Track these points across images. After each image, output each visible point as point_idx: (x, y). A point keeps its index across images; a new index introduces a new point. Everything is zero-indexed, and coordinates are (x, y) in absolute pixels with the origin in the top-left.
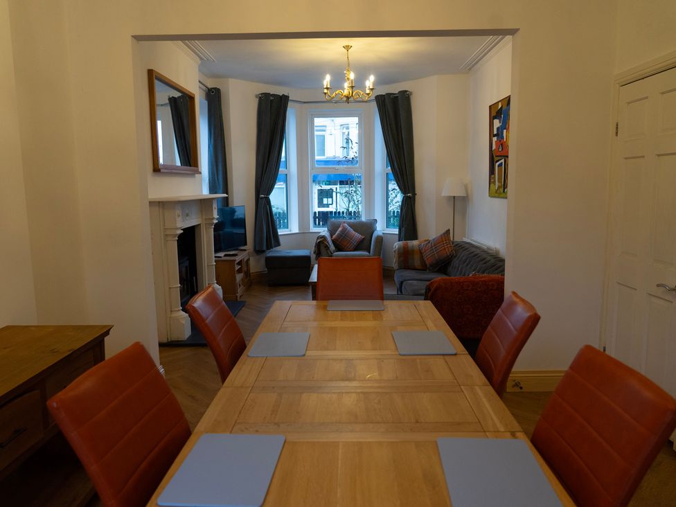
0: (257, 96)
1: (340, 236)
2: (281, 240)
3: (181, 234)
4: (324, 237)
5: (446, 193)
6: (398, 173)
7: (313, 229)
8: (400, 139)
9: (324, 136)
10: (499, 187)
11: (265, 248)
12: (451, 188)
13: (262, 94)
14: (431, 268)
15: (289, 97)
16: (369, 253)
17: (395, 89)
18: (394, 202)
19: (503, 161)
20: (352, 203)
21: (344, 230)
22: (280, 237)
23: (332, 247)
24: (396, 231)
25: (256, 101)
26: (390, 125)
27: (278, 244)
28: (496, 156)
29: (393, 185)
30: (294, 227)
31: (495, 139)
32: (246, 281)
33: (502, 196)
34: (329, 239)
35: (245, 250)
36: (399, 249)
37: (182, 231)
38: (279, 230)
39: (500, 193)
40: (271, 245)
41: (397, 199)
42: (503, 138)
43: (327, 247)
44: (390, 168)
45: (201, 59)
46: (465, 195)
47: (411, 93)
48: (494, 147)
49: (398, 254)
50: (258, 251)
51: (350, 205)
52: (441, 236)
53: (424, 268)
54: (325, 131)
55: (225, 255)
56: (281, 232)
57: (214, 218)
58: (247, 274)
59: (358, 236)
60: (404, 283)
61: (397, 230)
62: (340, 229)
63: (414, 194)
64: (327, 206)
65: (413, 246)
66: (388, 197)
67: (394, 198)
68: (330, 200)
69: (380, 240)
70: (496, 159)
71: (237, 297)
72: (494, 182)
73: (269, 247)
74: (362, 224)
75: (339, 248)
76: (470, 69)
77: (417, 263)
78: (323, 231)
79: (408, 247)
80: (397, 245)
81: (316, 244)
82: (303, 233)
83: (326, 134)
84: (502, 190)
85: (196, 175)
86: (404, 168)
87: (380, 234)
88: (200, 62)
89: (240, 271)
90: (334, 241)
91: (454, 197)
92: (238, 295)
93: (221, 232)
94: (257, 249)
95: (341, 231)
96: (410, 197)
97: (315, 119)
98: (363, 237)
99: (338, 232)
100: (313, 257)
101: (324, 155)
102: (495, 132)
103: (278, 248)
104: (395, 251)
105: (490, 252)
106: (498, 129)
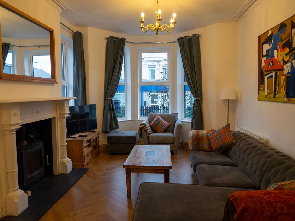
0: (106, 38)
1: (155, 123)
2: (120, 125)
3: (20, 128)
4: (144, 124)
5: (223, 97)
6: (192, 84)
7: (140, 118)
8: (193, 64)
9: (155, 70)
10: (268, 94)
11: (108, 130)
12: (226, 94)
13: (109, 37)
14: (216, 151)
15: (125, 39)
16: (173, 134)
17: (190, 34)
18: (188, 102)
19: (273, 74)
20: (165, 102)
21: (158, 119)
22: (119, 123)
23: (150, 130)
24: (189, 120)
25: (106, 41)
26: (187, 56)
27: (117, 127)
28: (265, 71)
29: (188, 93)
30: (129, 117)
31: (264, 59)
32: (94, 152)
33: (272, 100)
34: (148, 126)
35: (95, 132)
36: (193, 136)
37: (21, 127)
38: (118, 119)
39: (270, 98)
40: (113, 128)
41: (190, 100)
42: (274, 56)
43: (146, 131)
44: (186, 82)
45: (62, 9)
46: (236, 99)
47: (200, 36)
48: (263, 64)
49: (193, 139)
50: (105, 132)
51: (164, 103)
52: (224, 128)
53: (211, 150)
54: (155, 68)
55: (80, 136)
56: (119, 120)
57: (65, 114)
58: (96, 147)
59: (166, 123)
60: (198, 166)
61: (191, 119)
62: (155, 119)
63: (202, 98)
64: (156, 102)
65: (203, 134)
66: (185, 99)
67: (188, 99)
68: (157, 100)
69: (180, 127)
70: (265, 73)
71: (84, 164)
72: (264, 90)
73: (112, 129)
74: (169, 116)
75: (154, 131)
76: (239, 17)
77: (206, 146)
78: (145, 120)
79: (199, 135)
80: (191, 133)
81: (139, 129)
82: (134, 120)
83: (156, 69)
84: (272, 96)
85: (55, 84)
86: (195, 82)
87: (180, 123)
88: (61, 11)
89: (89, 146)
90: (151, 127)
91: (228, 100)
92: (85, 164)
93: (86, 119)
94: (104, 131)
95: (155, 121)
96: (199, 100)
97: (142, 53)
98: (169, 124)
99: (154, 121)
100: (138, 136)
101: (155, 79)
102: (265, 53)
103: (118, 130)
104: (190, 137)
105: (262, 141)
106: (268, 51)
